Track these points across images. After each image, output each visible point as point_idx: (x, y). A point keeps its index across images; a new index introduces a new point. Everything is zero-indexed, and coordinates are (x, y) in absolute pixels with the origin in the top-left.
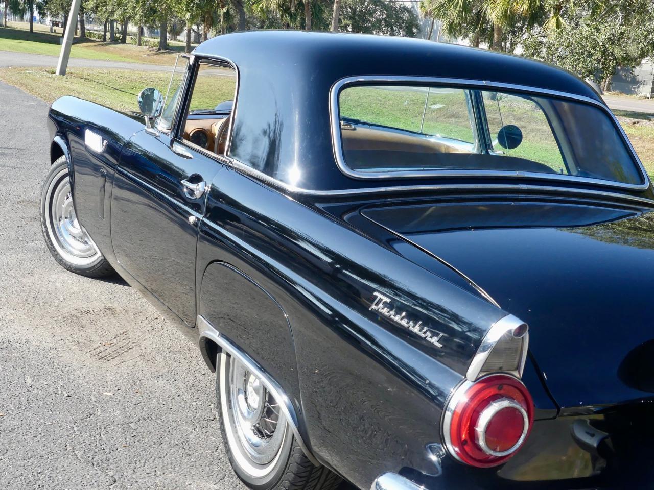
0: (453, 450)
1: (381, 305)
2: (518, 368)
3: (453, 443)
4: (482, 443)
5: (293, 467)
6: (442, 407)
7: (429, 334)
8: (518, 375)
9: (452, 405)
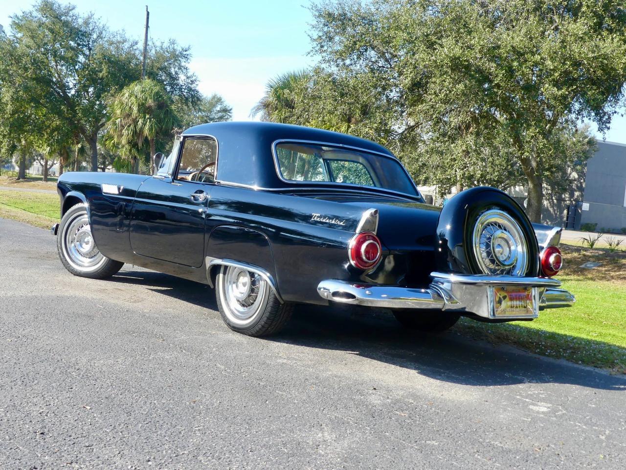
0: (353, 263)
1: (316, 218)
2: (374, 231)
3: (353, 260)
4: (364, 258)
5: (271, 304)
6: (346, 249)
7: (339, 222)
8: (375, 233)
9: (350, 247)
